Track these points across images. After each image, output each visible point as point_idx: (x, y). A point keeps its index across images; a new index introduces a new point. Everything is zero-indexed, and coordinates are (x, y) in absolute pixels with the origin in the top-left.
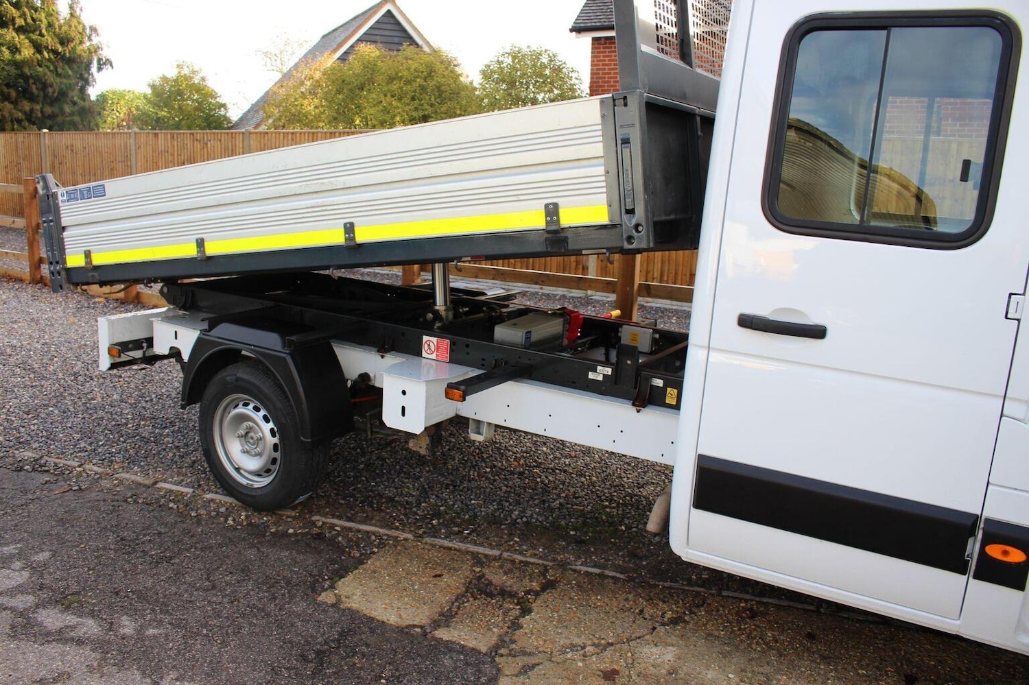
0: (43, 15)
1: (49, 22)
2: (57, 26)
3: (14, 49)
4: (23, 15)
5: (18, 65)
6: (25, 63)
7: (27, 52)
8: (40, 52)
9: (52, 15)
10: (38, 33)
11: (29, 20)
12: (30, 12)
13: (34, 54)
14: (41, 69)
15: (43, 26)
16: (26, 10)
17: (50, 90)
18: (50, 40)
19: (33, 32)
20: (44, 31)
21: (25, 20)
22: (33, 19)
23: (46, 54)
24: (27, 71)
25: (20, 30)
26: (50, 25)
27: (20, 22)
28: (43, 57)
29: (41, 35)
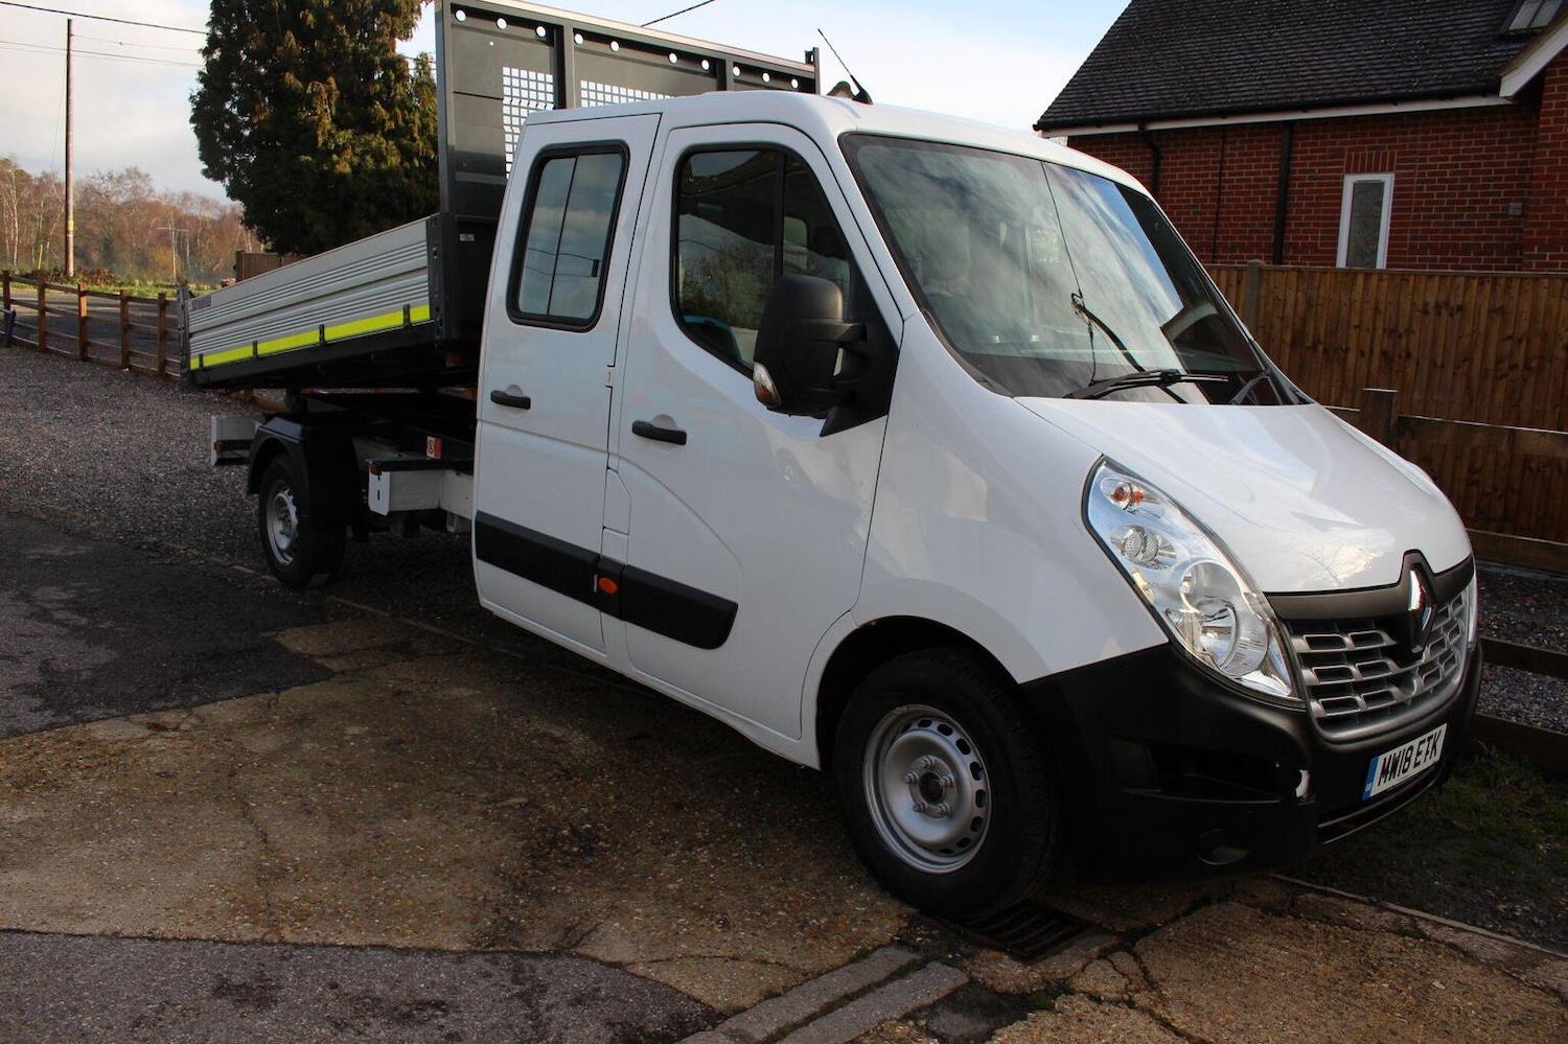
0: (417, 115)
1: (423, 125)
2: (431, 128)
3: (379, 157)
4: (394, 118)
5: (379, 175)
6: (391, 172)
7: (394, 160)
8: (411, 161)
9: (428, 115)
10: (409, 137)
11: (401, 123)
12: (402, 112)
13: (401, 163)
14: (406, 180)
15: (416, 129)
16: (398, 110)
17: (415, 206)
18: (421, 145)
19: (404, 136)
20: (416, 135)
21: (396, 123)
22: (404, 120)
23: (416, 162)
24: (390, 183)
25: (388, 135)
26: (424, 128)
27: (390, 125)
28: (413, 166)
29: (413, 139)
